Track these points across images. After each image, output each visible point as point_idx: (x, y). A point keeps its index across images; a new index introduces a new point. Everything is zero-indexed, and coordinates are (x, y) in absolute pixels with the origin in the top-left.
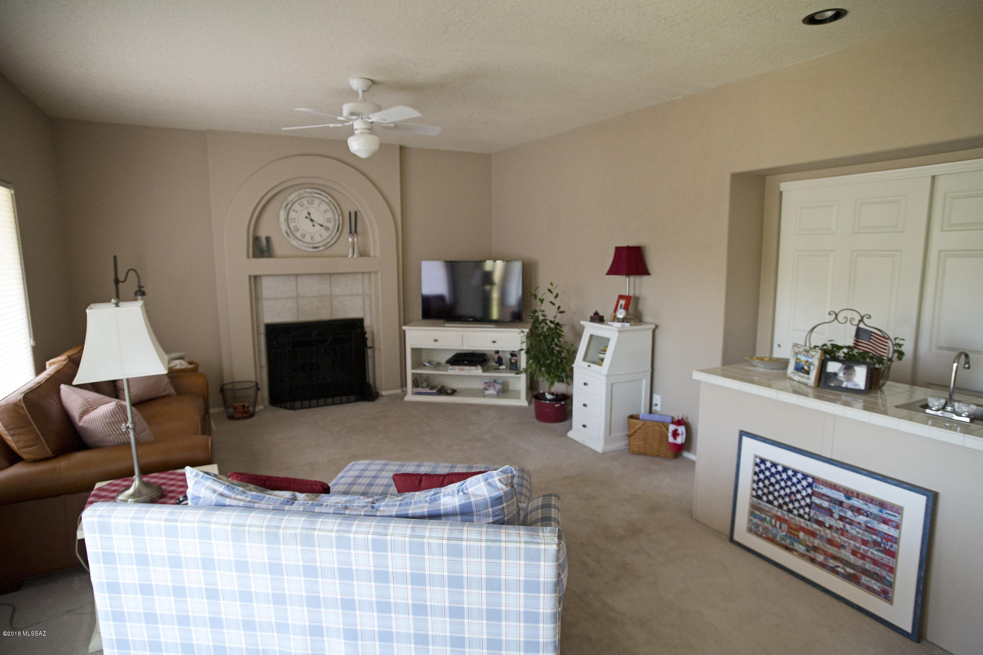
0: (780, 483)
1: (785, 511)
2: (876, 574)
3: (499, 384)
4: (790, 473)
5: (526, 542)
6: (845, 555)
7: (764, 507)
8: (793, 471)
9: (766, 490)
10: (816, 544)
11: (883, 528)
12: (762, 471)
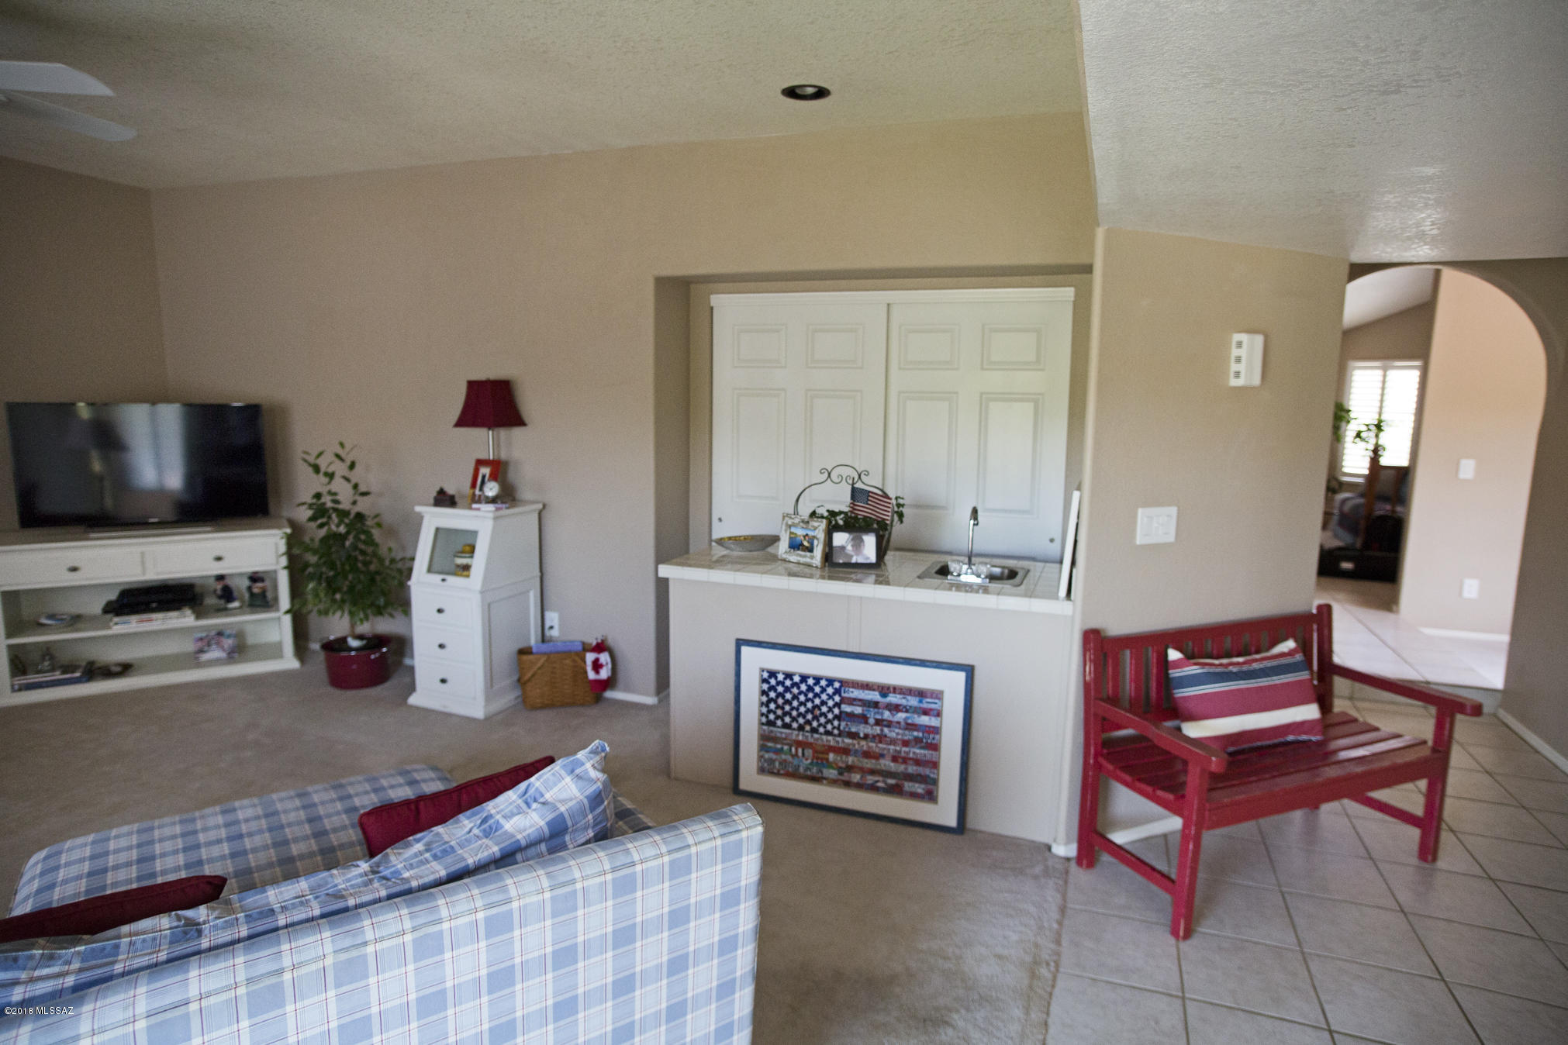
0: (798, 699)
1: (807, 732)
2: (920, 775)
3: (229, 636)
4: (811, 682)
5: (722, 836)
6: (885, 765)
7: (779, 735)
8: (814, 678)
9: (779, 712)
10: (850, 763)
11: (925, 720)
12: (772, 688)
